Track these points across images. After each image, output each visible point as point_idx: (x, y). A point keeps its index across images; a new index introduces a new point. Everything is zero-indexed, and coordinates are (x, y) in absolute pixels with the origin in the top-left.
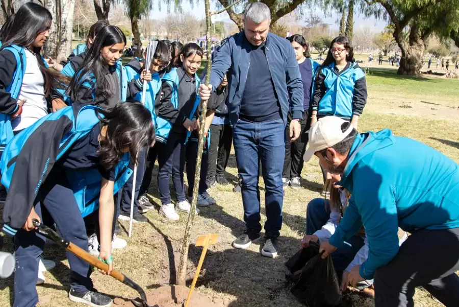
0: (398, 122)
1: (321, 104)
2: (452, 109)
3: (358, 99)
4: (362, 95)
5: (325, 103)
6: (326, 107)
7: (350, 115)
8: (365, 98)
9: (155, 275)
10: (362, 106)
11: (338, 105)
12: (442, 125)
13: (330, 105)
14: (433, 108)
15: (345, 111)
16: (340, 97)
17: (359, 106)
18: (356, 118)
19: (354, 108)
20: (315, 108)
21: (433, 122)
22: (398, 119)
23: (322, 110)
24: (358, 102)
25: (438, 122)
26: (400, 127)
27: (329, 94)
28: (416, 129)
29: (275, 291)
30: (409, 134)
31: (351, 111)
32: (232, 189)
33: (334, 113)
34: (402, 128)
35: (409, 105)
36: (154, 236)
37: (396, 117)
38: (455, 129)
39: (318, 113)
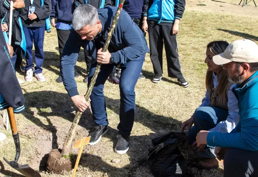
0: (198, 17)
1: (150, 11)
2: (235, 6)
3: (179, 7)
4: (181, 4)
5: (153, 10)
6: (154, 14)
7: (173, 19)
8: (184, 6)
9: (32, 161)
10: (182, 12)
11: (163, 12)
12: (230, 19)
13: (157, 12)
14: (221, 5)
15: (169, 17)
16: (165, 5)
17: (179, 12)
18: (177, 21)
19: (176, 14)
20: (146, 14)
21: (223, 17)
22: (197, 15)
23: (151, 16)
24: (179, 9)
25: (227, 16)
26: (200, 21)
27: (155, 4)
28: (213, 23)
29: (131, 170)
30: (208, 27)
31: (174, 16)
32: (82, 81)
33: (160, 18)
34: (202, 22)
35: (203, 3)
36: (27, 127)
37: (196, 14)
38: (240, 22)
39: (147, 18)
